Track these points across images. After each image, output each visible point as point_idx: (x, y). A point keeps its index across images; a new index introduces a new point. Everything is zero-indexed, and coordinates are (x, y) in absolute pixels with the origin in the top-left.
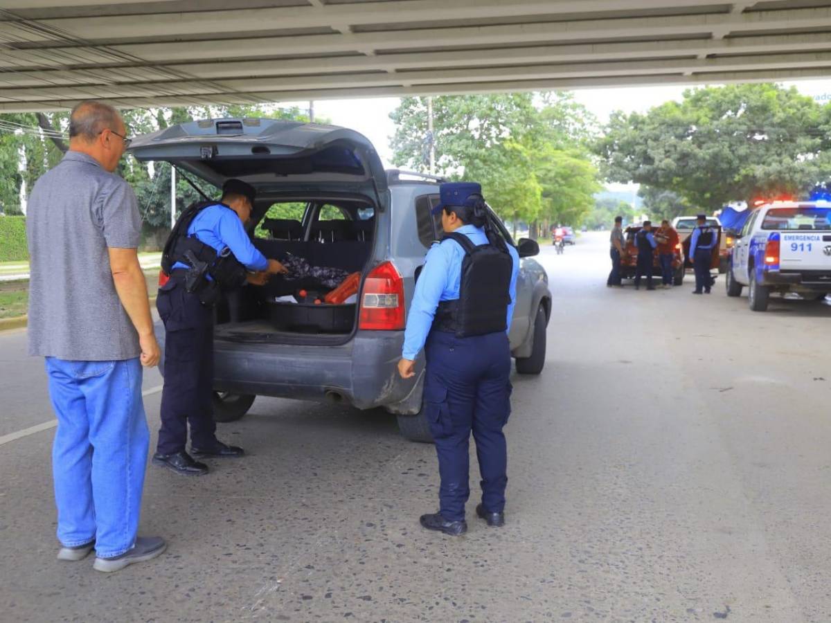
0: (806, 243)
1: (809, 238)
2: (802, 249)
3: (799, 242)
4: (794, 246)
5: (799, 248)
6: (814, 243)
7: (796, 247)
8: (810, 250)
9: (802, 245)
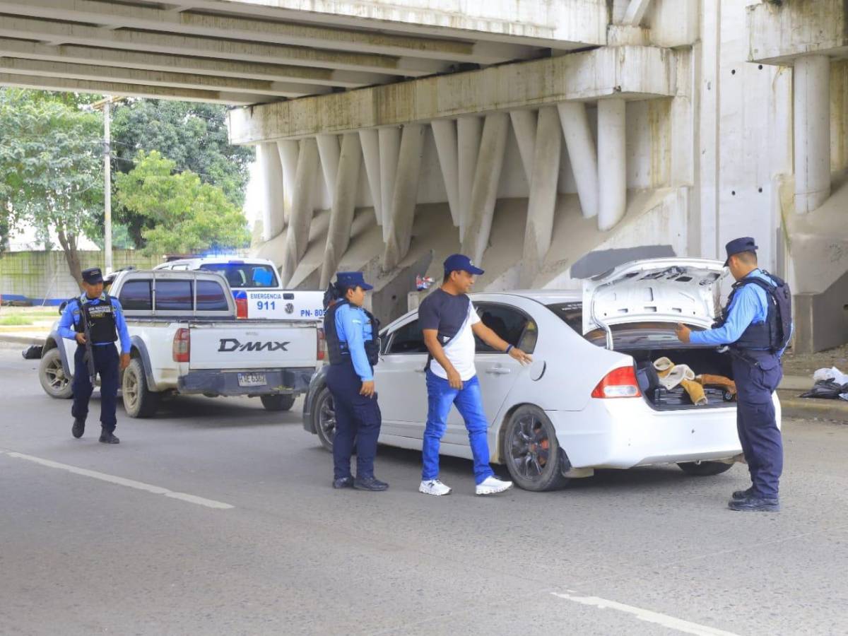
0: (270, 301)
1: (272, 296)
2: (267, 308)
3: (264, 301)
4: (260, 304)
5: (264, 307)
6: (277, 301)
7: (262, 306)
8: (274, 308)
9: (267, 303)
